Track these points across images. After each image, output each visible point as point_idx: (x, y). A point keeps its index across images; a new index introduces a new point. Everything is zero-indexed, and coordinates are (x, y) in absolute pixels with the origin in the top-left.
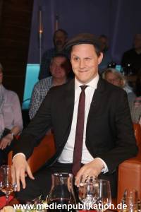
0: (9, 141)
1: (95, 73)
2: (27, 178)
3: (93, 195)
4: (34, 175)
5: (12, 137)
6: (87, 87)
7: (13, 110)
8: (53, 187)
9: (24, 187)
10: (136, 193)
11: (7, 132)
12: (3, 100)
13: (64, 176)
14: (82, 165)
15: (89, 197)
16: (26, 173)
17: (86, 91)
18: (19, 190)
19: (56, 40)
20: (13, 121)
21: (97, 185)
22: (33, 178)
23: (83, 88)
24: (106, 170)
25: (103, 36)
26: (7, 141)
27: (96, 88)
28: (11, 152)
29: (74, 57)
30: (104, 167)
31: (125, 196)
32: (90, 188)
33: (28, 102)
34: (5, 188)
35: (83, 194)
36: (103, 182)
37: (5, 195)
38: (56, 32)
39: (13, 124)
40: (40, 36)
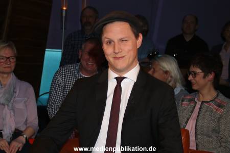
0: (20, 145)
1: (134, 59)
5: (24, 141)
7: (26, 106)
11: (17, 133)
12: (14, 92)
17: (123, 84)
20: (26, 120)
23: (119, 80)
27: (135, 81)
29: (106, 40)
33: (46, 97)
40: (64, 15)
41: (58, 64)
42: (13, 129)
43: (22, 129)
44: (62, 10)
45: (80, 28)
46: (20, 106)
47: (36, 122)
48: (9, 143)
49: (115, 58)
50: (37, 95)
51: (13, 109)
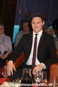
2: (14, 71)
3: (40, 78)
4: (16, 70)
5: (8, 54)
6: (38, 35)
7: (8, 44)
8: (23, 74)
9: (12, 74)
10: (57, 77)
12: (4, 39)
13: (28, 70)
14: (36, 66)
15: (38, 78)
16: (13, 68)
17: (37, 36)
18: (10, 75)
19: (26, 16)
21: (41, 74)
22: (16, 71)
23: (36, 35)
24: (45, 68)
25: (45, 14)
26: (6, 56)
27: (41, 35)
28: (7, 60)
30: (44, 67)
31: (52, 78)
32: (38, 75)
34: (4, 74)
35: (35, 77)
36: (43, 73)
37: (4, 77)
38: (26, 13)
39: (8, 49)
40: (20, 14)
41: (18, 30)
42: (4, 51)
43: (7, 51)
44: (19, 13)
45: (25, 18)
46: (6, 44)
47: (12, 49)
48: (3, 56)
49: (35, 28)
50: (12, 40)
51: (4, 45)
